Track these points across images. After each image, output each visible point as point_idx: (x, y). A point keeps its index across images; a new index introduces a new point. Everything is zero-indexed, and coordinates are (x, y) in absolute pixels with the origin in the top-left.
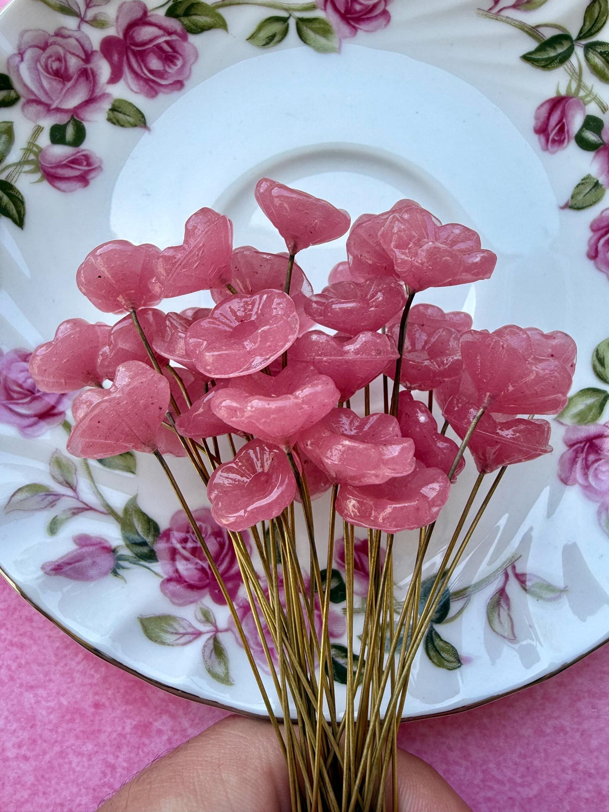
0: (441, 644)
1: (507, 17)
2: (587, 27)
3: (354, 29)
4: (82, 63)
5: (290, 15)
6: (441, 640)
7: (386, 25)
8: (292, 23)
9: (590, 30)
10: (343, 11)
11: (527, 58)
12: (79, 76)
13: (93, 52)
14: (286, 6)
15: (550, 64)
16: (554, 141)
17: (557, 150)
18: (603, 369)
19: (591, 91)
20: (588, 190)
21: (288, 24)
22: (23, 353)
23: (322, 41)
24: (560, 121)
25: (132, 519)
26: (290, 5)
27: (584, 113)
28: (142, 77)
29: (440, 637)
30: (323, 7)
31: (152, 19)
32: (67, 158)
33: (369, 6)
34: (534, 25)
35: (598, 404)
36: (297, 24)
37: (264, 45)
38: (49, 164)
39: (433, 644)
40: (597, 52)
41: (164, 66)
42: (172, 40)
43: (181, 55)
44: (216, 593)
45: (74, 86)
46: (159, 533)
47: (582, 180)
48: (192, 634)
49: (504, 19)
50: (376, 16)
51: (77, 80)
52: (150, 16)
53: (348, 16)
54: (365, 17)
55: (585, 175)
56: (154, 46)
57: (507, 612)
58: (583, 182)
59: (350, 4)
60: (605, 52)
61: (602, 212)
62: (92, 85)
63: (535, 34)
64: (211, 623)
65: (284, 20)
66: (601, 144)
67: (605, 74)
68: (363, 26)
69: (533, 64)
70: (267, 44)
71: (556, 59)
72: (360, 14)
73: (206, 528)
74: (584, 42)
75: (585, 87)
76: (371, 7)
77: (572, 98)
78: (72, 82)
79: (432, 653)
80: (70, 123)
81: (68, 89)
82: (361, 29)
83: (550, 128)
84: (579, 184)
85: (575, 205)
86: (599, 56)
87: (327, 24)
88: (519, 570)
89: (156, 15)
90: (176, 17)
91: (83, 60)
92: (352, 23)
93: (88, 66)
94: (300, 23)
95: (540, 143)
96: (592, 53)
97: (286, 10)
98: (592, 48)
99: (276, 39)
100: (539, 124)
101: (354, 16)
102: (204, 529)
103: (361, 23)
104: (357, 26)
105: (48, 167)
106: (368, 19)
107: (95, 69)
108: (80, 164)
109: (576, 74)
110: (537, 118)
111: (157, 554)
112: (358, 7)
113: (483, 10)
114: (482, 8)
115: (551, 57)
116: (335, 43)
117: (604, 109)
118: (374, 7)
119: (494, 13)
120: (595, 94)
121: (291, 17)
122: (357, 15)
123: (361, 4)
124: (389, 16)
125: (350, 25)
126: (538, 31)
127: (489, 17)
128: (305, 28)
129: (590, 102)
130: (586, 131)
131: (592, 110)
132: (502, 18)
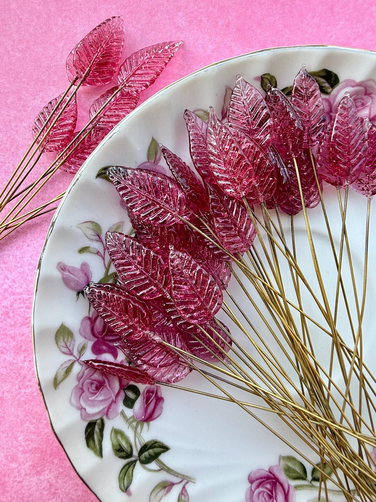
2: (131, 469)
3: (271, 471)
5: (311, 482)
7: (251, 473)
9: (129, 467)
10: (278, 483)
11: (165, 449)
14: (313, 488)
15: (152, 444)
16: (153, 392)
19: (130, 425)
21: (312, 476)
23: (291, 465)
24: (148, 406)
26: (311, 488)
27: (134, 410)
30: (290, 487)
33: (261, 487)
34: (162, 471)
36: (306, 476)
40: (126, 452)
49: (179, 476)
50: (257, 480)
53: (274, 480)
54: (263, 480)
59: (273, 488)
60: (121, 452)
63: (161, 464)
65: (315, 479)
66: (126, 389)
67: (121, 436)
68: (266, 473)
69: (163, 444)
71: (149, 448)
72: (266, 481)
74: (132, 459)
75: (133, 428)
76: (261, 486)
77: (141, 421)
82: (267, 471)
83: (154, 401)
86: (125, 449)
87: (287, 475)
94: (304, 477)
95: (161, 391)
96: (128, 451)
97: (313, 486)
98: (128, 454)
100: (160, 403)
103: (266, 476)
104: (269, 474)
106: (262, 478)
109: (137, 437)
110: (162, 408)
112: (268, 486)
113: (192, 482)
114: (193, 484)
115: (152, 449)
116: (283, 463)
117: (122, 413)
118: (258, 486)
119: (185, 479)
120: (127, 423)
121: (310, 480)
122: (269, 481)
123: (266, 488)
124: (249, 479)
125: (273, 475)
126: (160, 467)
127: (188, 477)
128: (301, 473)
129: (130, 418)
130: (134, 399)
131: (129, 413)
132: (181, 477)
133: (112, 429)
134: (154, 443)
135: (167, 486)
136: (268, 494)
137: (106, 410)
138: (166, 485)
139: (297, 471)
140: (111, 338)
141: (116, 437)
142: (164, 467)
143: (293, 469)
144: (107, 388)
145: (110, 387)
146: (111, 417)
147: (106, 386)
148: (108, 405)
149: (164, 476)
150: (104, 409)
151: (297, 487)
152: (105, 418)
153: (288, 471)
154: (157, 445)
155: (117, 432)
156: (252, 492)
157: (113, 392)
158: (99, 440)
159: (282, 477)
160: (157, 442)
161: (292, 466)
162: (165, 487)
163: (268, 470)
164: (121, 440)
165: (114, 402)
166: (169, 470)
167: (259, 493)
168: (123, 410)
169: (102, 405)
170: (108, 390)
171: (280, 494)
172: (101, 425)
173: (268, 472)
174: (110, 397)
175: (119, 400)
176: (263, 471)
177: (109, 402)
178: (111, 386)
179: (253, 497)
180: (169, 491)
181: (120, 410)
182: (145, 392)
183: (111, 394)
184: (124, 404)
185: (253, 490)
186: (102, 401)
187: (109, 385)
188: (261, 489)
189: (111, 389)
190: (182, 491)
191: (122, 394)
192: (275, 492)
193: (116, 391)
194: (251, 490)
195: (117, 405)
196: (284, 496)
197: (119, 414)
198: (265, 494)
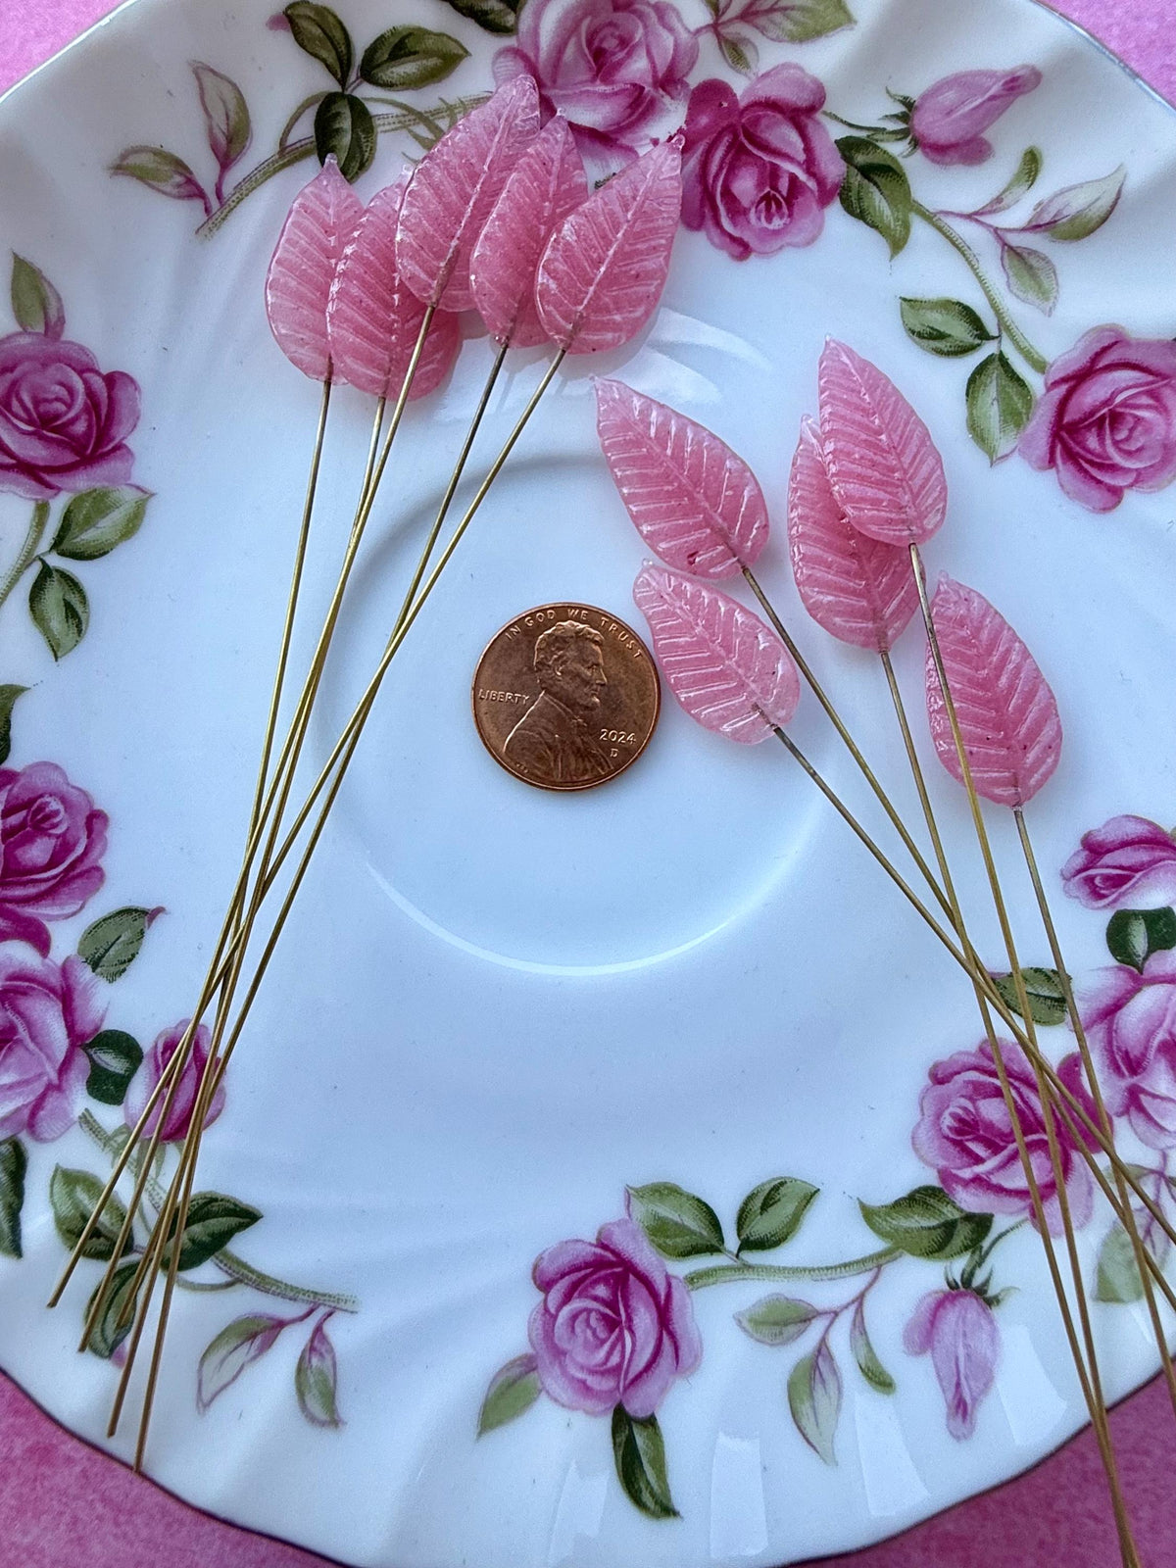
0: (324, 54)
1: (295, 1300)
2: (128, 1287)
3: (605, 1242)
4: (1145, 1085)
5: (737, 1256)
6: (324, 61)
7: (541, 1258)
8: (732, 1241)
9: (122, 1283)
10: (631, 1277)
11: (247, 1217)
12: (1144, 1055)
13: (1126, 1112)
14: (748, 1274)
15: (201, 1207)
17: (176, 1028)
18: (67, 597)
19: (116, 1153)
20: (112, 952)
21: (739, 1235)
22: (1145, 486)
23: (666, 1211)
25: (893, 214)
26: (742, 1275)
27: (126, 1109)
28: (1017, 1078)
29: (328, 66)
30: (674, 1283)
31: (1018, 1203)
32: (1133, 885)
33: (580, 1296)
34: (238, 1286)
35: (75, 529)
36: (722, 1240)
37: (782, 1184)
38: (1167, 865)
39: (338, 53)
40: (107, 1238)
41: (976, 1109)
42: (969, 1166)
43: (947, 1138)
44: (726, 101)
45: (1151, 1034)
46: (840, 195)
47: (124, 970)
48: (756, 13)
49: (301, 1296)
50: (563, 1276)
51: (1146, 1048)
52: (1024, 1209)
53: (618, 1270)
54: (583, 1273)
55: (120, 981)
56: (1004, 1148)
57: (214, 125)
58: (122, 967)
59: (619, 1294)
61: (82, 907)
62: (1115, 1043)
63: (235, 1267)
64: (727, 41)
65: (748, 1245)
66: (91, 1045)
67: (89, 1191)
68: (589, 1252)
69: (236, 1205)
70: (776, 1188)
71: (189, 1219)
72: (595, 1277)
73: (759, 219)
74: (132, 1258)
76: (576, 1294)
78: (1156, 1043)
79: (338, 35)
80: (1143, 955)
81: (1161, 1025)
82: (591, 1244)
83: (193, 1072)
84: (130, 960)
85: (138, 919)
86: (102, 1229)
87: (659, 1246)
88: (198, 204)
89: (1011, 1214)
90: (969, 1218)
91: (1143, 1091)
92: (609, 1255)
93: (1130, 1081)
94: (714, 1242)
96: (116, 1234)
97: (748, 1267)
99: (758, 1202)
101: (609, 1271)
102: (763, 219)
103: (590, 1258)
104: (599, 1251)
105: (1169, 859)
106: (578, 1269)
107: (1115, 1077)
108: (1107, 878)
109: (147, 1189)
110: (221, 1091)
111: (839, 155)
112: (601, 1291)
113: (346, 1311)
114: (348, 1315)
115: (199, 1221)
116: (640, 1210)
117: (87, 1120)
118: (567, 1298)
119: (321, 1305)
120: (107, 1149)
121: (735, 1252)
122: (603, 1273)
123: (596, 1299)
124: (534, 1278)
125: (613, 1252)
126: (230, 1275)
127: (330, 1296)
128: (705, 1233)
129: (118, 1132)
130: (122, 1072)
131: (110, 1117)
132: (306, 1298)
133: (56, 1171)
134: (206, 1204)
135: (260, 1333)
136: (604, 1317)
137: (26, 1113)
138: (254, 1328)
139: (689, 1229)
140: (19, 892)
141: (71, 1194)
142: (246, 1272)
143: (676, 1224)
144: (27, 1049)
145: (37, 1044)
146: (46, 1135)
147: (20, 1042)
148: (32, 1098)
149: (245, 1302)
150: (18, 1110)
151: (693, 1280)
152: (24, 1138)
153: (660, 1231)
154: (215, 1207)
155: (70, 1179)
156: (549, 1317)
157: (49, 1058)
158: (10, 1206)
159: (645, 1255)
160: (216, 1200)
161: (671, 1216)
162: (253, 1336)
163: (594, 1242)
164: (86, 1202)
165: (56, 1088)
166: (262, 1283)
167: (574, 1317)
168: (86, 1110)
169: (11, 1099)
170: (32, 1053)
171: (642, 1310)
172: (13, 1160)
173: (596, 1246)
174: (40, 1076)
175: (71, 1082)
176: (579, 1246)
177: (39, 1088)
178: (40, 1039)
179: (553, 1330)
180: (267, 1345)
181: (77, 1111)
182: (160, 1049)
183: (43, 1066)
184: (91, 1093)
185: (553, 1310)
186: (11, 1087)
187: (33, 1038)
188: (577, 1304)
189: (41, 1049)
190: (312, 1340)
191: (82, 1062)
192: (627, 1307)
193: (60, 1056)
194: (546, 1310)
195: (67, 1098)
196: (655, 1315)
197: (75, 1123)
198: (593, 1315)
